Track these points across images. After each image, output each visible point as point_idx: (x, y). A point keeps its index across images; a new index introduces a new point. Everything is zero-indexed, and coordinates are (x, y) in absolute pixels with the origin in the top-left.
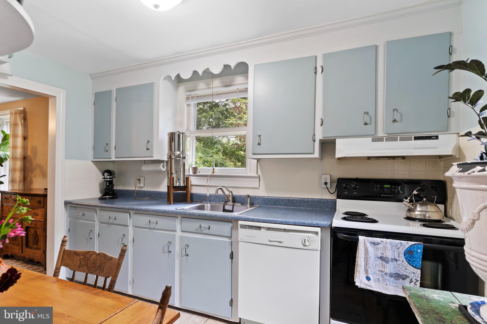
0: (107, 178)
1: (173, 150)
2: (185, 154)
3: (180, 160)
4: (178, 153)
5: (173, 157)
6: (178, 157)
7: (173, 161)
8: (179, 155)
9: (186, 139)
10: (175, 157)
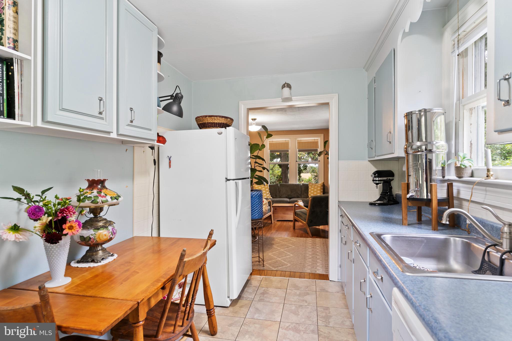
0: (376, 181)
1: (410, 141)
2: (433, 145)
3: (421, 155)
4: (419, 144)
5: (410, 151)
6: (417, 150)
7: (411, 157)
8: (420, 147)
9: (434, 122)
10: (413, 151)
